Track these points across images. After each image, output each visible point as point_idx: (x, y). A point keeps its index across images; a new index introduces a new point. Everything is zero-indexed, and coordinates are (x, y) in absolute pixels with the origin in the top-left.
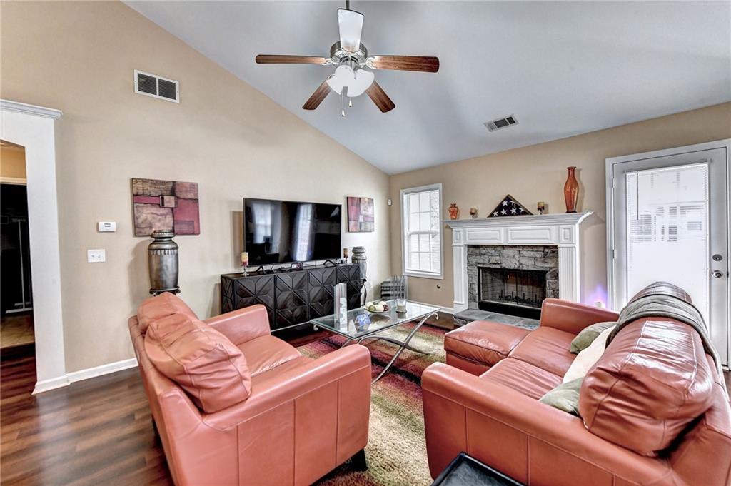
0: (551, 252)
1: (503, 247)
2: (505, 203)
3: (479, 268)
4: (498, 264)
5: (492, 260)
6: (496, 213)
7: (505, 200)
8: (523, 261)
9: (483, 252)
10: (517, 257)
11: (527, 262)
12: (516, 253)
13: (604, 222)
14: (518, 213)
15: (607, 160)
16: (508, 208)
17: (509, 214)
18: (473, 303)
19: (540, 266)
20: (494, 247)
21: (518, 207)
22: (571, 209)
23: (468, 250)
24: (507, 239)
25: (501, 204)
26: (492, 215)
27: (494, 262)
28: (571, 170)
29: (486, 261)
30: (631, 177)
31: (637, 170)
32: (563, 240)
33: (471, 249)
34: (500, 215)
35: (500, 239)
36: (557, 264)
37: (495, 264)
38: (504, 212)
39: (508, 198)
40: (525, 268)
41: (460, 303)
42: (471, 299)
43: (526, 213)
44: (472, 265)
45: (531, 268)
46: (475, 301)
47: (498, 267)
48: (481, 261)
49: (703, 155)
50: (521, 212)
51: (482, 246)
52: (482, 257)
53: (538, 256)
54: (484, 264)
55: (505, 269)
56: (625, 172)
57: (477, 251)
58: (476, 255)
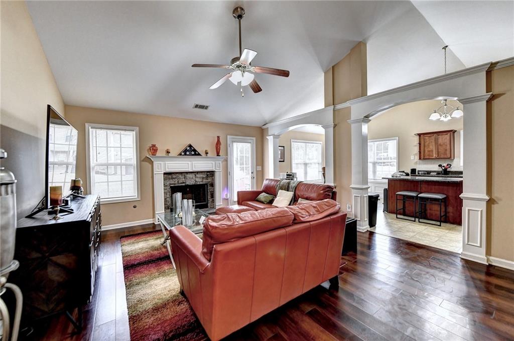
0: (211, 174)
1: (187, 173)
2: (188, 148)
3: (171, 187)
4: (184, 183)
6: (183, 154)
7: (188, 146)
8: (197, 180)
9: (174, 176)
10: (194, 178)
11: (199, 180)
12: (194, 176)
13: (227, 161)
14: (195, 154)
15: (228, 136)
16: (190, 151)
17: (191, 155)
19: (205, 181)
20: (181, 173)
21: (195, 150)
22: (218, 155)
24: (192, 169)
25: (186, 149)
26: (181, 154)
27: (182, 182)
28: (218, 137)
29: (176, 182)
30: (235, 145)
31: (237, 142)
32: (217, 168)
33: (165, 175)
34: (185, 154)
35: (188, 168)
36: (213, 180)
37: (182, 183)
38: (188, 153)
39: (190, 146)
40: (198, 183)
41: (161, 212)
42: (166, 209)
43: (199, 154)
44: (166, 186)
45: (201, 183)
47: (184, 184)
48: (173, 183)
49: (250, 141)
50: (197, 154)
51: (173, 173)
52: (173, 180)
53: (204, 176)
54: (175, 184)
55: (187, 185)
56: (233, 142)
57: (170, 177)
58: (169, 179)
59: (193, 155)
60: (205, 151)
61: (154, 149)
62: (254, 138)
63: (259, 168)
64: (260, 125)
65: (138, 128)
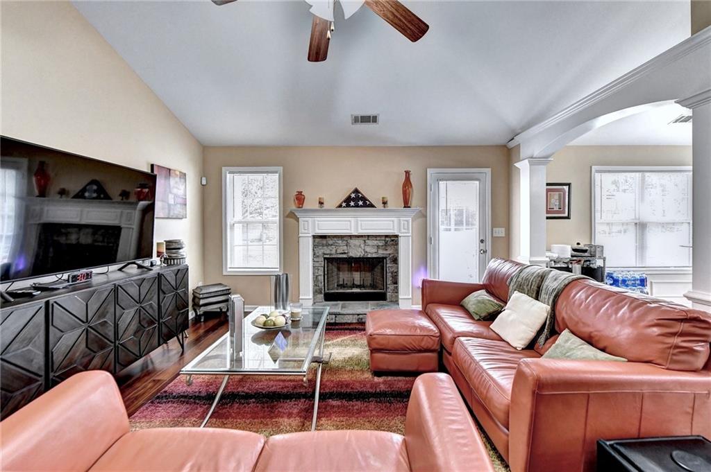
0: (392, 240)
1: (351, 237)
2: (353, 196)
3: (325, 258)
4: (345, 253)
5: (338, 250)
6: (344, 204)
7: (353, 192)
8: (368, 249)
9: (331, 242)
10: (362, 246)
11: (371, 251)
12: (363, 242)
13: (426, 217)
14: (365, 205)
15: (428, 170)
16: (356, 201)
17: (357, 206)
18: (318, 296)
19: (381, 253)
20: (341, 237)
21: (364, 199)
22: (407, 205)
23: (314, 241)
24: (357, 230)
25: (350, 197)
26: (340, 206)
27: (342, 251)
28: (407, 173)
29: (334, 252)
30: (442, 184)
31: (447, 180)
32: (403, 231)
33: (317, 240)
34: (348, 206)
35: (351, 230)
36: (397, 251)
37: (342, 253)
38: (352, 204)
39: (356, 191)
40: (369, 256)
41: (308, 297)
42: (316, 292)
43: (372, 206)
44: (318, 257)
45: (374, 256)
46: (321, 293)
47: (345, 256)
48: (328, 252)
49: (477, 176)
50: (367, 204)
51: (329, 236)
52: (329, 247)
53: (380, 244)
54: (331, 254)
55: (351, 258)
56: (439, 180)
57: (324, 242)
58: (323, 245)
59: (361, 206)
60: (381, 199)
61: (300, 198)
62: (488, 171)
63: (500, 232)
64: (502, 141)
65: (282, 168)
